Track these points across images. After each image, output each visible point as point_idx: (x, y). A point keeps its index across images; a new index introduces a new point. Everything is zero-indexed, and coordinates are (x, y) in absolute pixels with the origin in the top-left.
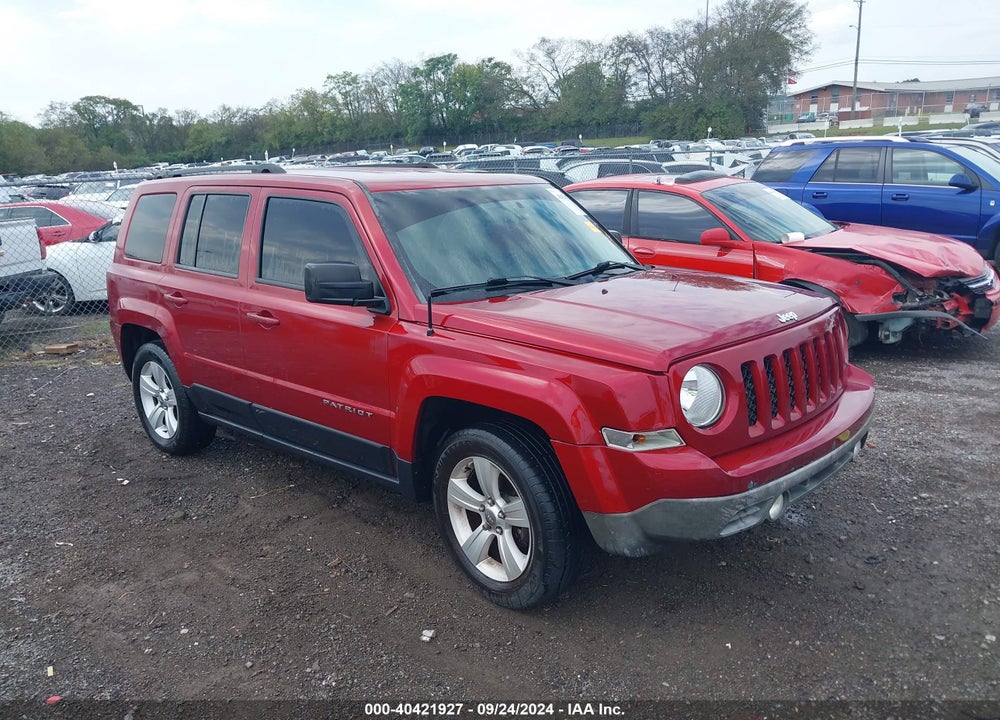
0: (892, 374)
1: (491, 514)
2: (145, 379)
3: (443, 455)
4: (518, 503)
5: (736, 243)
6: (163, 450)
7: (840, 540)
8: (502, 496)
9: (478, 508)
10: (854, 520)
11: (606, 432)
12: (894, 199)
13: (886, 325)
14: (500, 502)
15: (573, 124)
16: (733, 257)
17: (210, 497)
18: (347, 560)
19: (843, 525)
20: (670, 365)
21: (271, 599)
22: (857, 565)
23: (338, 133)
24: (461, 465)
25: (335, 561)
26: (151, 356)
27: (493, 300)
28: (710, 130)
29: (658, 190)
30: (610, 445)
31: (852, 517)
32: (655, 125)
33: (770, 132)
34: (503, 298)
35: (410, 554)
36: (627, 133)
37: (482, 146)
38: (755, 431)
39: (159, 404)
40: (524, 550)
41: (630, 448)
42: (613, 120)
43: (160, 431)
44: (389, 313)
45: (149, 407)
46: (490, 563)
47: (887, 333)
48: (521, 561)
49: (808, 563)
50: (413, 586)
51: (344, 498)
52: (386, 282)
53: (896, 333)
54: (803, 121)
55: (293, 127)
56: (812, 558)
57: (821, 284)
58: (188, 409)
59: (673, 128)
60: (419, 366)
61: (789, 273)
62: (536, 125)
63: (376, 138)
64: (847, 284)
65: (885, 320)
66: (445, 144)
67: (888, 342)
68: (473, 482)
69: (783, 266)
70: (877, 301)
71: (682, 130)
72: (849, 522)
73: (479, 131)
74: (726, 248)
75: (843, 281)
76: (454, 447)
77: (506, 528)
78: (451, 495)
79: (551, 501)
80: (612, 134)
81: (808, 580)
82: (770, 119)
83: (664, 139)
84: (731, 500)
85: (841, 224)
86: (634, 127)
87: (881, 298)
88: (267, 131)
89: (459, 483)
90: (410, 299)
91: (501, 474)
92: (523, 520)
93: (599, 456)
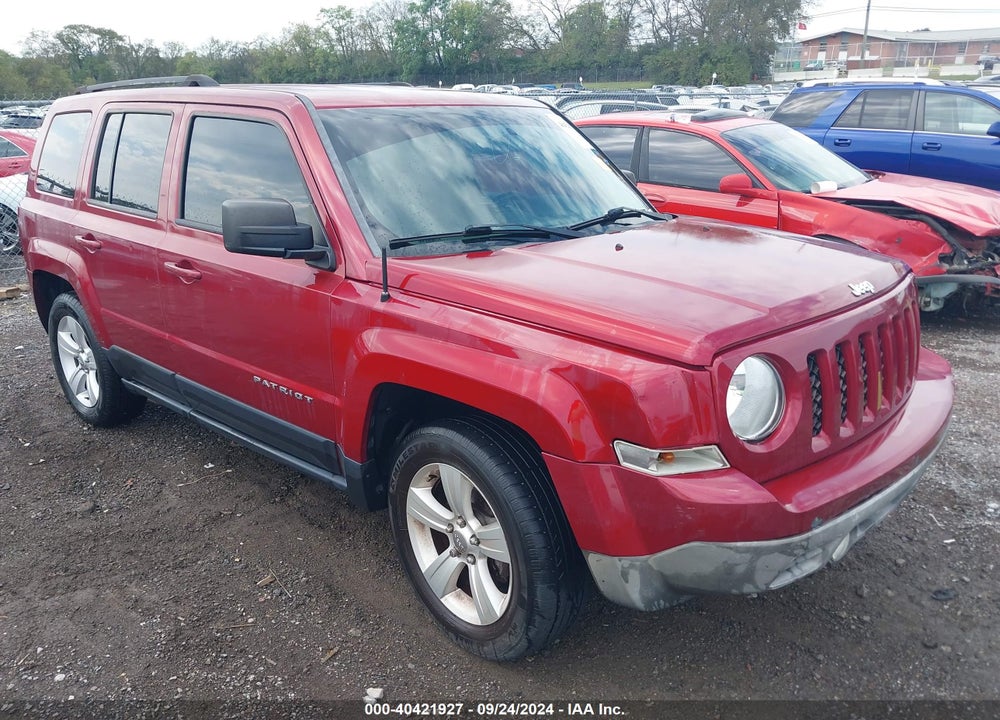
0: (933, 347)
1: (462, 539)
2: (64, 336)
3: (401, 458)
4: (496, 528)
5: (760, 191)
6: (84, 419)
7: (896, 564)
8: (476, 514)
9: (445, 527)
10: (911, 536)
11: (620, 447)
12: (925, 148)
13: (927, 291)
14: (474, 523)
15: (573, 66)
16: (756, 207)
17: (129, 483)
18: (281, 577)
19: (898, 542)
20: (714, 358)
21: (179, 631)
22: (923, 602)
23: (331, 70)
24: (425, 471)
25: (267, 579)
26: (67, 310)
27: (472, 255)
28: (715, 76)
29: (672, 129)
30: (625, 464)
31: (907, 531)
32: (657, 70)
33: (776, 80)
34: (486, 253)
35: (360, 571)
36: (629, 77)
37: (479, 87)
38: (819, 443)
39: (80, 366)
40: (502, 586)
41: (653, 471)
42: (614, 63)
43: (81, 398)
44: (333, 270)
45: (70, 370)
46: (458, 596)
47: (928, 299)
48: (499, 602)
49: (861, 596)
50: (361, 618)
51: (289, 489)
52: (332, 229)
53: (938, 299)
54: (811, 69)
55: (285, 63)
56: (866, 591)
57: (856, 241)
58: (110, 375)
59: (676, 74)
60: (373, 340)
61: (819, 227)
62: (536, 67)
63: (370, 76)
64: (886, 242)
65: (927, 285)
66: (440, 83)
67: (927, 309)
68: (439, 493)
69: (812, 220)
70: (920, 262)
71: (685, 76)
72: (905, 539)
73: (476, 71)
74: (747, 197)
75: (880, 238)
76: (414, 449)
77: (480, 557)
78: (410, 508)
79: (541, 533)
80: (614, 78)
81: (863, 623)
82: (777, 66)
83: (667, 84)
84: (788, 545)
85: (873, 174)
86: (636, 72)
87: (924, 259)
88: (258, 66)
89: (420, 494)
90: (361, 253)
91: (474, 490)
92: (502, 554)
93: (608, 478)
